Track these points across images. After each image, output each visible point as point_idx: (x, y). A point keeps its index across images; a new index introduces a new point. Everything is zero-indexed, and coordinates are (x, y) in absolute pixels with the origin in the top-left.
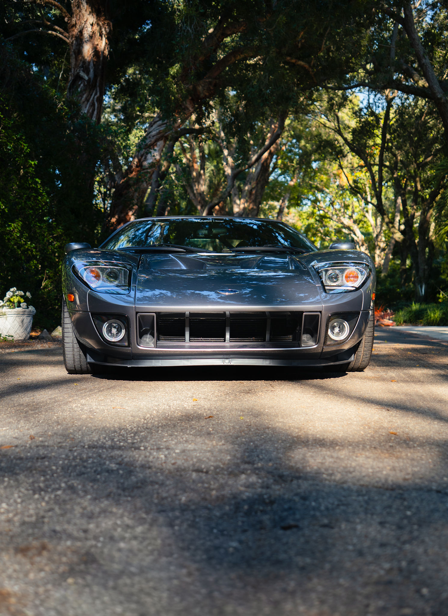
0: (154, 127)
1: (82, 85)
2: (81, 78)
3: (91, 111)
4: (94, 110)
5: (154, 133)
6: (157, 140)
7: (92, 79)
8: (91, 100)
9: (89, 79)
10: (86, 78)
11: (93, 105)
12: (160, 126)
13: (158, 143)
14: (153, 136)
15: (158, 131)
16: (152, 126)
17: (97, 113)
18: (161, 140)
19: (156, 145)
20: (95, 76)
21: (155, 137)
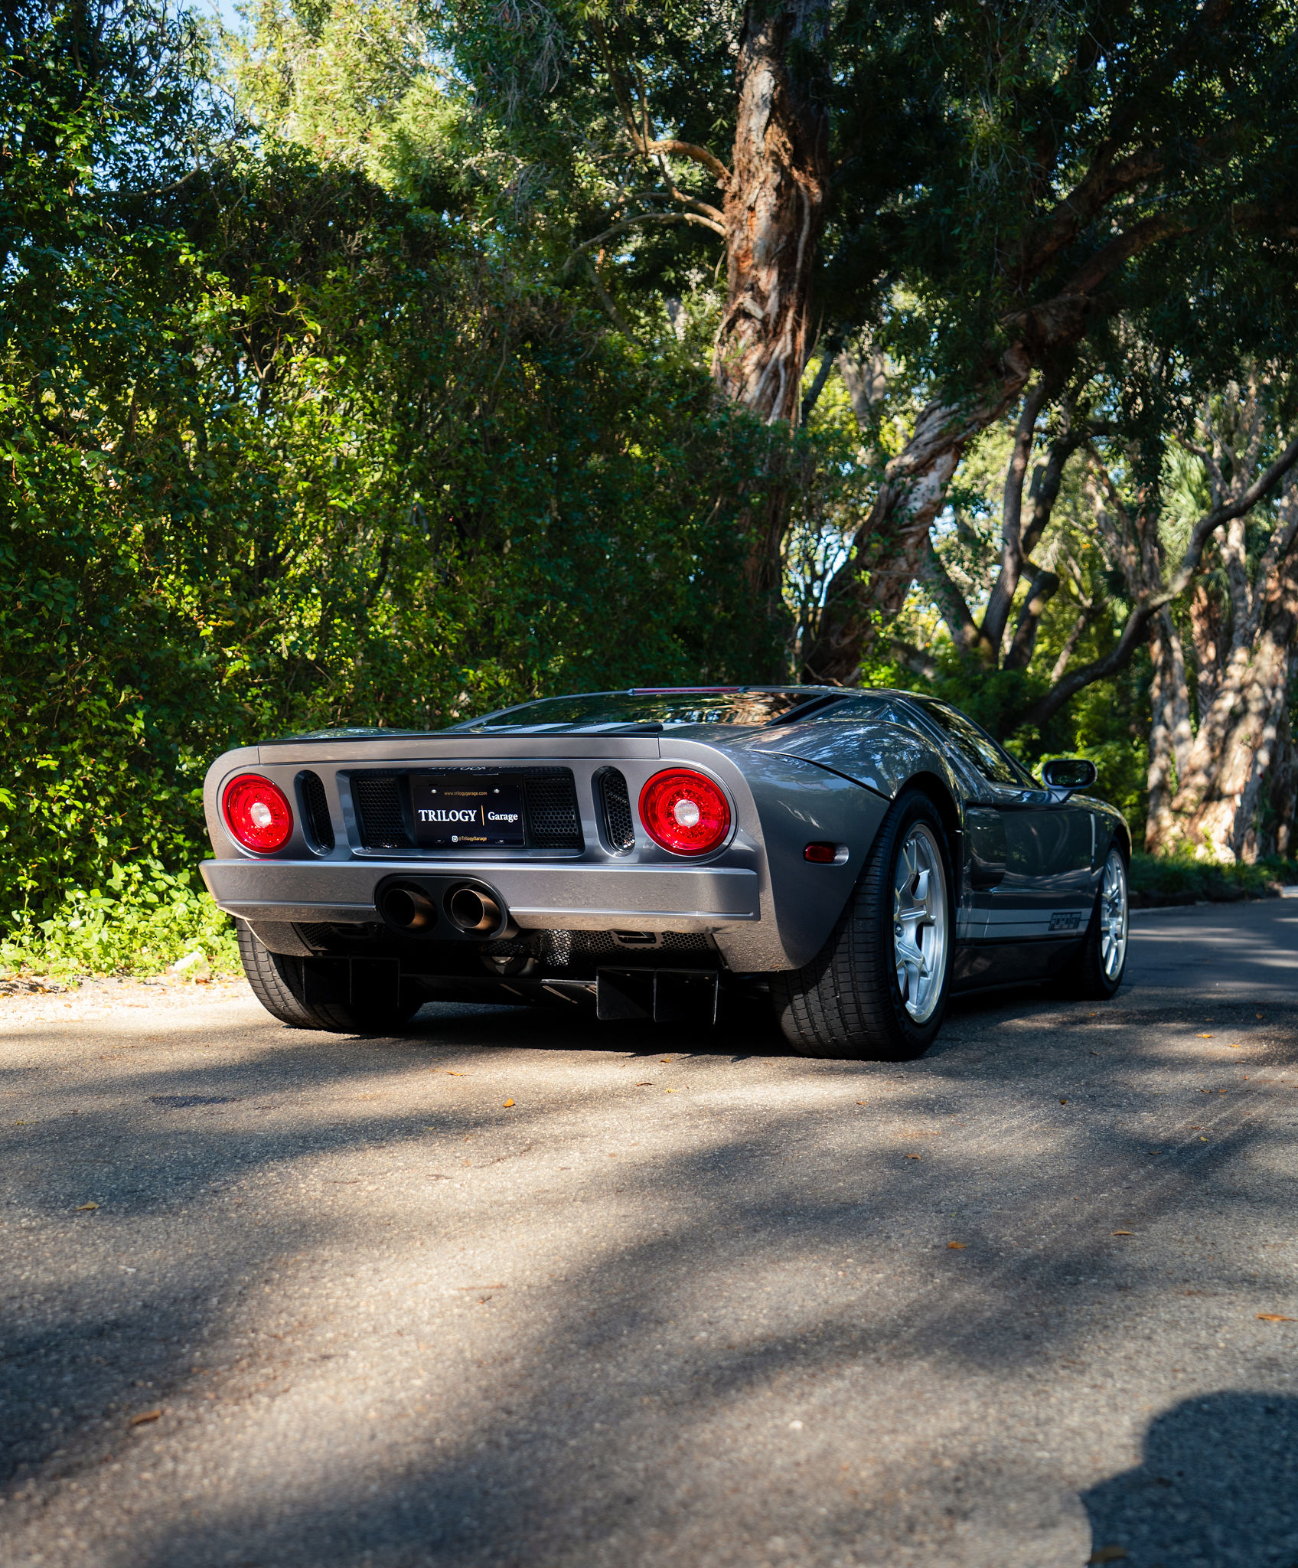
0: (928, 422)
1: (750, 332)
2: (748, 316)
3: (769, 391)
4: (777, 389)
5: (927, 437)
6: (935, 454)
7: (773, 316)
8: (769, 367)
9: (767, 315)
10: (758, 313)
11: (776, 375)
12: (943, 417)
13: (939, 461)
14: (926, 444)
15: (936, 431)
16: (924, 420)
17: (785, 395)
18: (948, 452)
19: (933, 465)
20: (783, 309)
21: (930, 446)
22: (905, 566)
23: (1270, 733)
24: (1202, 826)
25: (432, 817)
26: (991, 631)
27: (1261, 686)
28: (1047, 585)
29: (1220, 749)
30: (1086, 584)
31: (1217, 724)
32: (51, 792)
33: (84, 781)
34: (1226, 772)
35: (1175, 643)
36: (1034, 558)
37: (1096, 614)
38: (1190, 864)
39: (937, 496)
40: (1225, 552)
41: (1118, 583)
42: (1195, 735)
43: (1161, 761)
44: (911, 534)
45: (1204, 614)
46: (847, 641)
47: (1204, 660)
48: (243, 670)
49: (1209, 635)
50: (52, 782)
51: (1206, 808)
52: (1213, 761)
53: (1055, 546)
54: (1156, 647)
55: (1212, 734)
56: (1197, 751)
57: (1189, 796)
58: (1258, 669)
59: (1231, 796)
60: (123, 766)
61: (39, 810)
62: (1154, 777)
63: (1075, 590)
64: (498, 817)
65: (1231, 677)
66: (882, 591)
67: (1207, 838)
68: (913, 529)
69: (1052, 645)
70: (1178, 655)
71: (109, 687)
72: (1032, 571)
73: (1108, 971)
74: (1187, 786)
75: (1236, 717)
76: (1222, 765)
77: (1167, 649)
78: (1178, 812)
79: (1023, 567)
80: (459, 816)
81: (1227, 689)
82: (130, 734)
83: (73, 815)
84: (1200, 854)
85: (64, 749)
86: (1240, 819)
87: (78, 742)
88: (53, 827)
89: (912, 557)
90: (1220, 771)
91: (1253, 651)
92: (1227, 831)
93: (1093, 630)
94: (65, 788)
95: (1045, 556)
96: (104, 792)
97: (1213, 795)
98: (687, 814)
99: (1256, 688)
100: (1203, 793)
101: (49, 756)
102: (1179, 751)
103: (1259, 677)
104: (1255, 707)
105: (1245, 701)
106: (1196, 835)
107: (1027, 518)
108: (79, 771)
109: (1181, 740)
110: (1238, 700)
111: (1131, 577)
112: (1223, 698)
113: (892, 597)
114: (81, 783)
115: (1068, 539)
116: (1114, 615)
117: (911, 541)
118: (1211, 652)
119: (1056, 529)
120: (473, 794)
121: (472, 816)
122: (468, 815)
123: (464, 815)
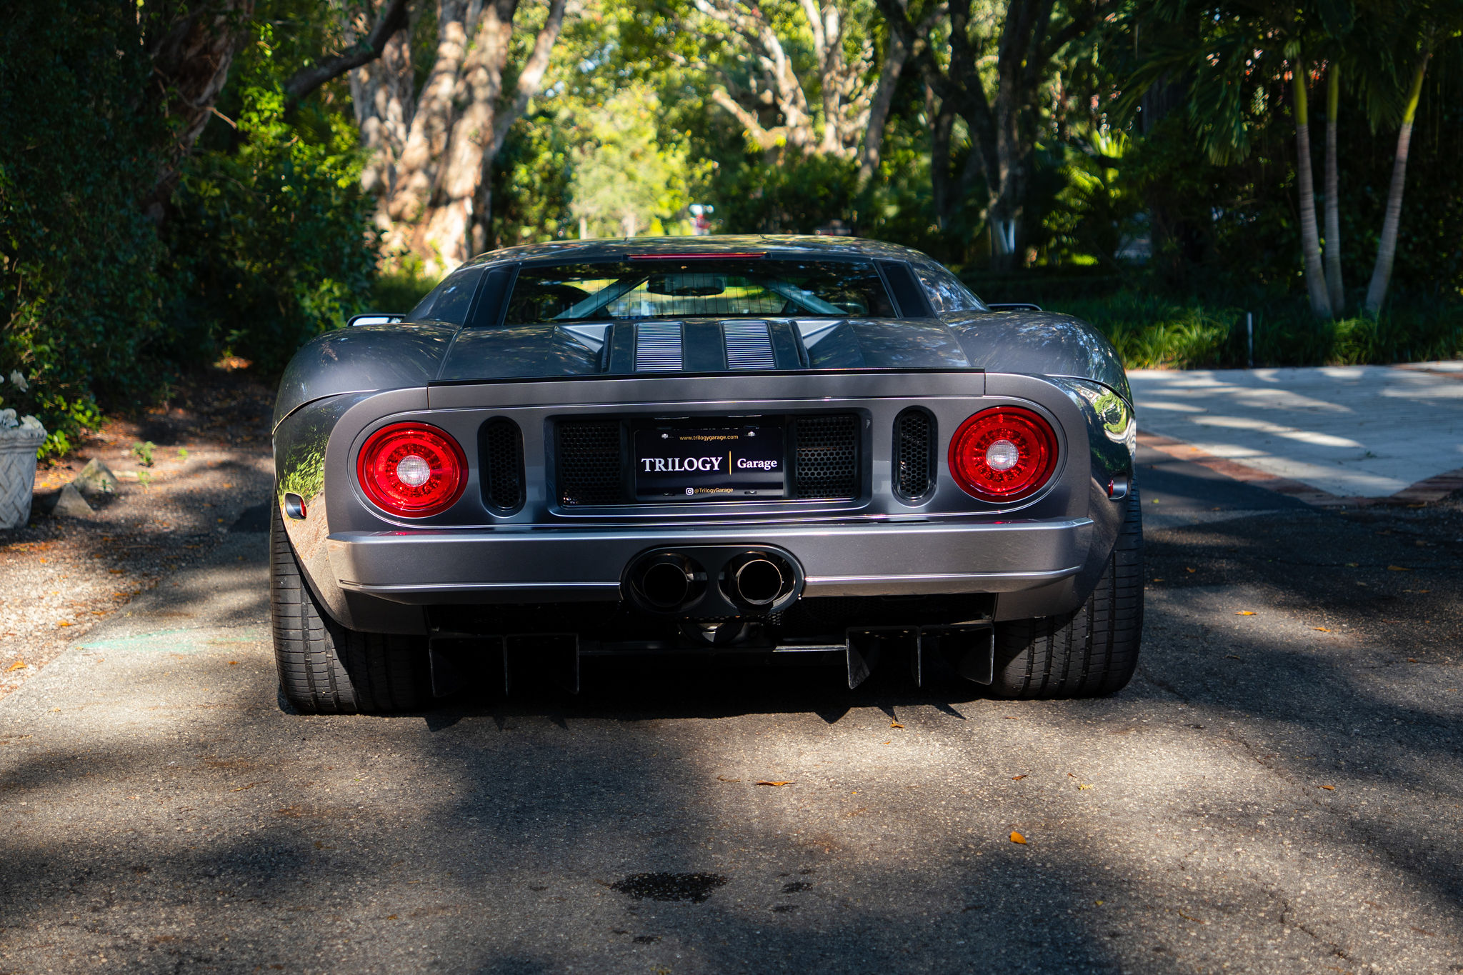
24: (428, 235)
25: (660, 465)
27: (489, 73)
29: (442, 145)
31: (434, 114)
34: (453, 171)
42: (408, 127)
51: (431, 216)
52: (433, 158)
55: (428, 128)
56: (415, 147)
57: (409, 202)
58: (483, 50)
59: (461, 199)
62: (368, 180)
64: (750, 465)
65: (445, 58)
67: (436, 252)
74: (404, 188)
75: (460, 107)
76: (448, 164)
78: (397, 218)
80: (698, 464)
81: (442, 72)
84: (429, 270)
90: (446, 172)
91: (471, 29)
92: (458, 243)
97: (438, 199)
99: (482, 74)
100: (428, 198)
103: (484, 59)
104: (482, 95)
105: (470, 88)
106: (423, 249)
110: (461, 86)
112: (438, 83)
120: (719, 438)
121: (716, 464)
122: (711, 462)
123: (704, 463)
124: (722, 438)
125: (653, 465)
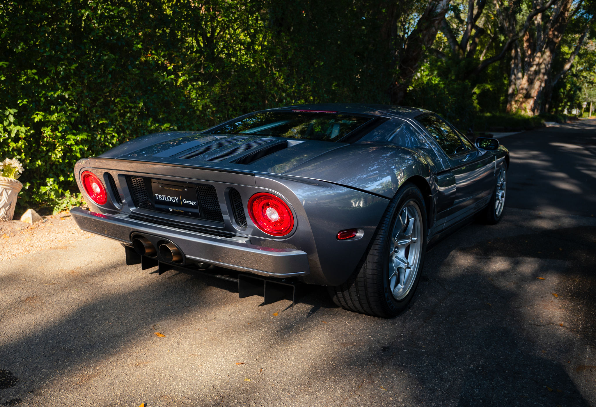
22: (434, 30)
23: (546, 77)
24: (524, 105)
25: (160, 198)
26: (463, 46)
28: (481, 32)
29: (531, 82)
30: (492, 31)
31: (530, 75)
32: (106, 131)
33: (120, 126)
35: (519, 50)
36: (477, 23)
37: (495, 39)
38: (519, 118)
39: (445, 7)
40: (536, 22)
41: (502, 30)
42: (523, 77)
43: (513, 86)
44: (437, 20)
45: (528, 41)
46: (415, 54)
47: (527, 54)
48: (186, 80)
49: (529, 47)
50: (107, 127)
51: (525, 100)
52: (529, 86)
53: (483, 19)
54: (513, 51)
55: (528, 78)
56: (524, 82)
57: (520, 97)
58: (544, 59)
59: (533, 97)
60: (136, 119)
61: (101, 138)
62: (510, 91)
63: (489, 32)
64: (188, 202)
65: (535, 61)
66: (426, 38)
67: (525, 109)
68: (437, 18)
69: (481, 48)
70: (520, 53)
71: (130, 91)
72: (477, 28)
73: (497, 213)
74: (520, 93)
75: (537, 73)
76: (531, 87)
77: (516, 52)
78: (517, 101)
79: (474, 26)
80: (171, 199)
81: (534, 64)
82: (138, 108)
83: (115, 139)
84: (523, 113)
85: (111, 115)
86: (535, 103)
87: (117, 112)
88: (107, 144)
89: (437, 27)
90: (531, 89)
91: (543, 53)
92: (531, 106)
93: (494, 44)
94: (111, 129)
95: (480, 23)
96: (128, 129)
97: (528, 96)
98: (273, 215)
99: (543, 65)
100: (524, 95)
101: (104, 119)
102: (518, 82)
103: (544, 61)
104: (543, 71)
105: (539, 69)
106: (522, 108)
107: (475, 12)
108: (118, 123)
109: (519, 79)
110: (537, 68)
111: (506, 29)
112: (532, 67)
113: (430, 40)
114: (118, 127)
115: (488, 17)
116: (500, 40)
117: (437, 22)
118: (529, 52)
119: (484, 14)
120: (176, 190)
121: (177, 200)
122: (175, 199)
123: (173, 199)
124: (177, 190)
125: (158, 197)
